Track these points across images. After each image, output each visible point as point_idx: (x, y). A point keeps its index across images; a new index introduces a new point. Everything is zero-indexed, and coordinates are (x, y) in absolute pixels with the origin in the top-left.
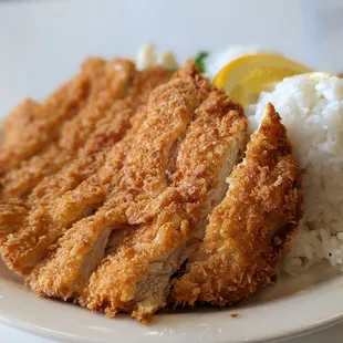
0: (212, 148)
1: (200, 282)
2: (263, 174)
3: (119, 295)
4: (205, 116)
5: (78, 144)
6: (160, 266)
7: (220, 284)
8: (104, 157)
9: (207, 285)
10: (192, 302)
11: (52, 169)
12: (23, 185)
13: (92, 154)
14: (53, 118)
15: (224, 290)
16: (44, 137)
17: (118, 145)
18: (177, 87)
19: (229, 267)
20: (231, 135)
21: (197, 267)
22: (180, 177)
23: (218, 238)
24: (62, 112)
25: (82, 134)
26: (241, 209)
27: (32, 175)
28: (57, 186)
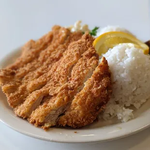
0: (83, 70)
1: (67, 119)
2: (95, 84)
3: (39, 120)
4: (84, 57)
5: (44, 60)
6: (54, 112)
7: (74, 121)
8: (52, 67)
9: (70, 120)
10: (64, 125)
11: (33, 69)
12: (22, 74)
13: (48, 65)
14: (38, 49)
15: (75, 123)
16: (34, 56)
17: (57, 63)
18: (79, 43)
19: (78, 115)
20: (90, 66)
21: (67, 114)
22: (71, 79)
23: (76, 105)
24: (41, 46)
25: (46, 56)
26: (86, 95)
27: (26, 71)
28: (33, 76)
